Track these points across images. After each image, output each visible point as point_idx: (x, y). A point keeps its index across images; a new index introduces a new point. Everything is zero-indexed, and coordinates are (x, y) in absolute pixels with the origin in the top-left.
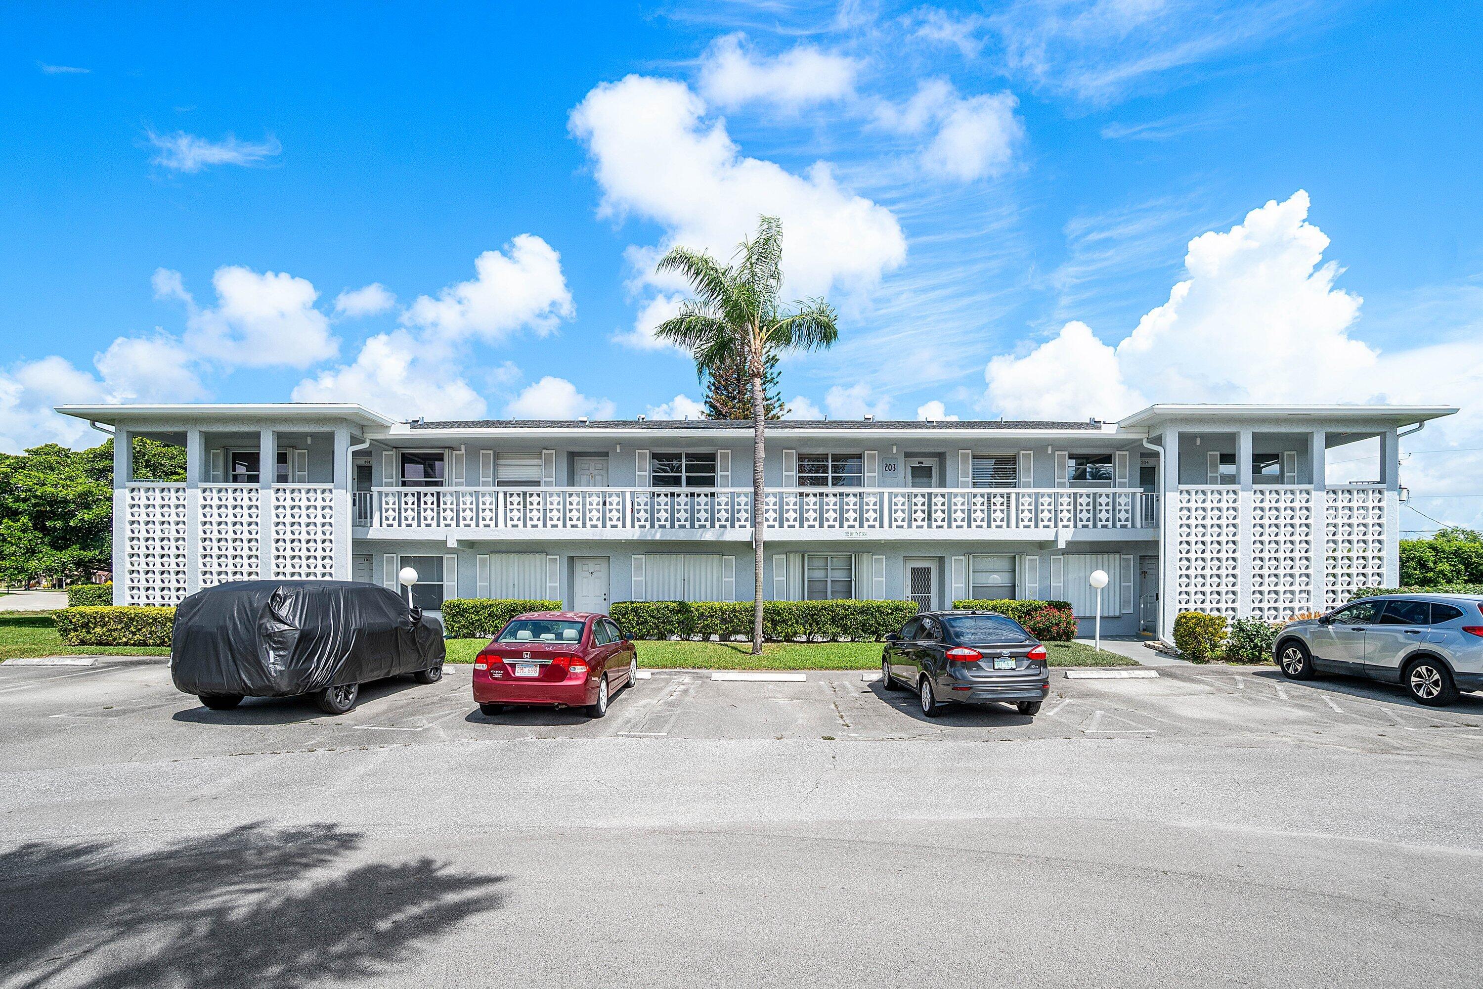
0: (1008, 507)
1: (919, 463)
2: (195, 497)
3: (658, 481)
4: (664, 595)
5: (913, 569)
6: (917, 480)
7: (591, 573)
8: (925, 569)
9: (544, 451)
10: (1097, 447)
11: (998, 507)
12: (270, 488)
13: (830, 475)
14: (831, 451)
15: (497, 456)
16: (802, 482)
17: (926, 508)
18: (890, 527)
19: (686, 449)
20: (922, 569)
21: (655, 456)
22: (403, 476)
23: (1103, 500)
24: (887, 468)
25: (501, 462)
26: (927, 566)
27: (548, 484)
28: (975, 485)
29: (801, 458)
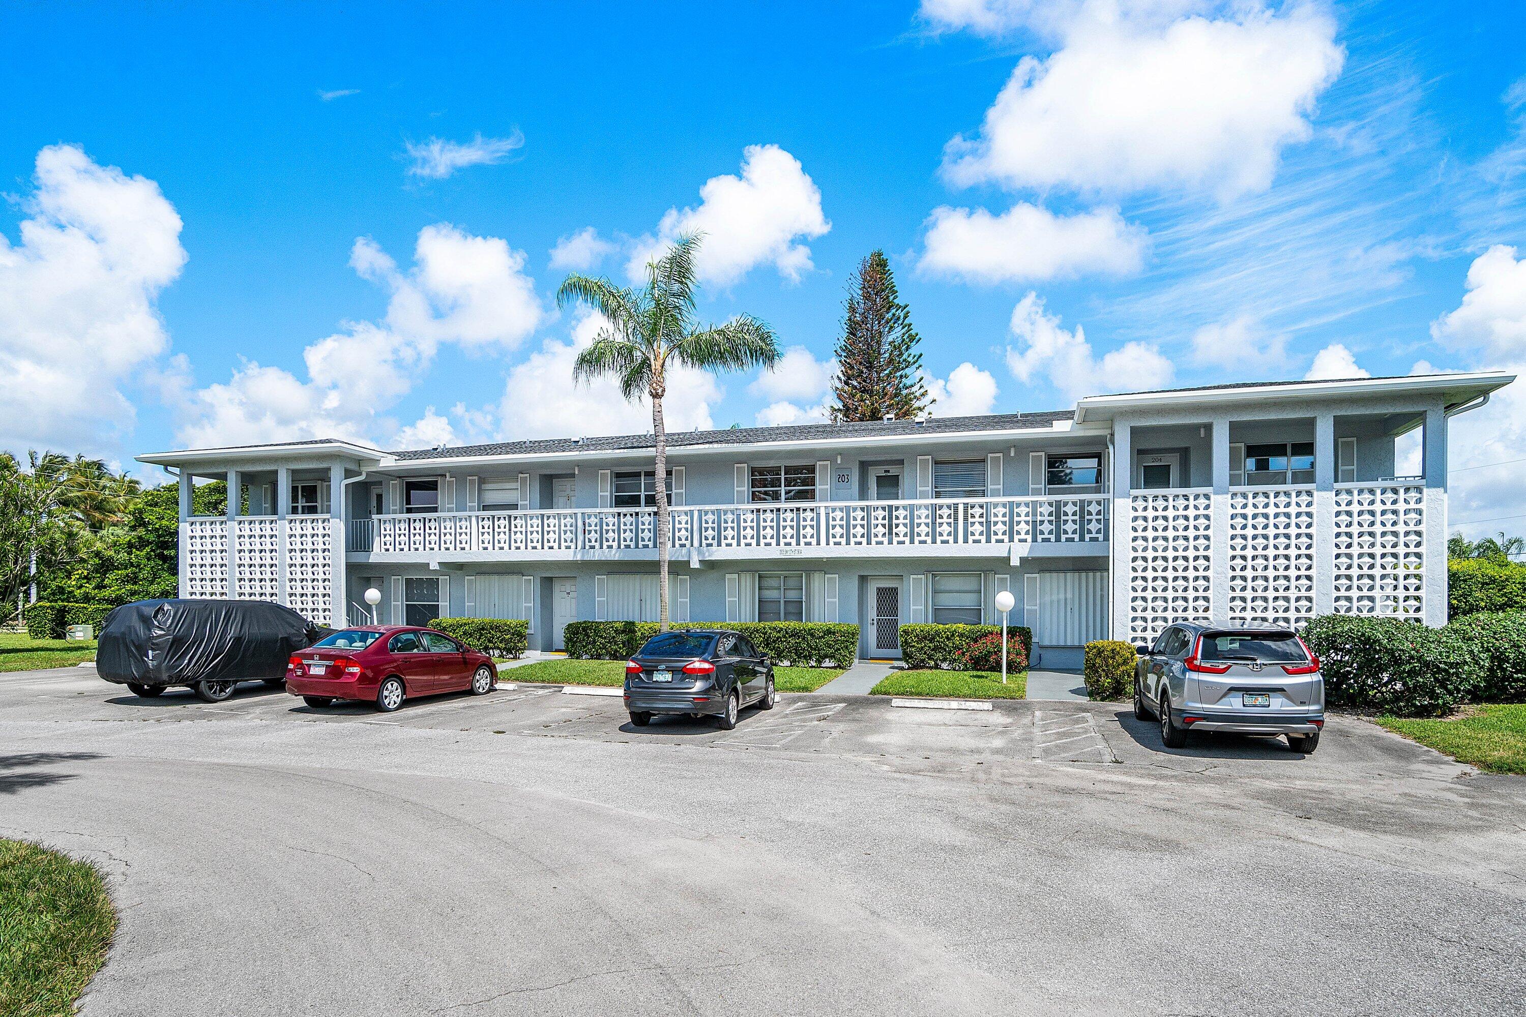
0: (956, 519)
1: (886, 471)
2: (233, 528)
3: (620, 501)
4: (618, 616)
5: (879, 589)
6: (883, 490)
7: (568, 593)
8: (892, 589)
9: (520, 475)
10: (1071, 445)
11: (945, 520)
12: (284, 519)
13: (783, 490)
14: (783, 463)
15: (482, 481)
16: (755, 498)
17: (886, 522)
18: (828, 544)
19: (645, 467)
20: (889, 589)
21: (619, 475)
22: (408, 502)
23: (1094, 508)
24: (840, 480)
25: (484, 486)
26: (894, 586)
27: (524, 507)
28: (938, 495)
29: (753, 471)
